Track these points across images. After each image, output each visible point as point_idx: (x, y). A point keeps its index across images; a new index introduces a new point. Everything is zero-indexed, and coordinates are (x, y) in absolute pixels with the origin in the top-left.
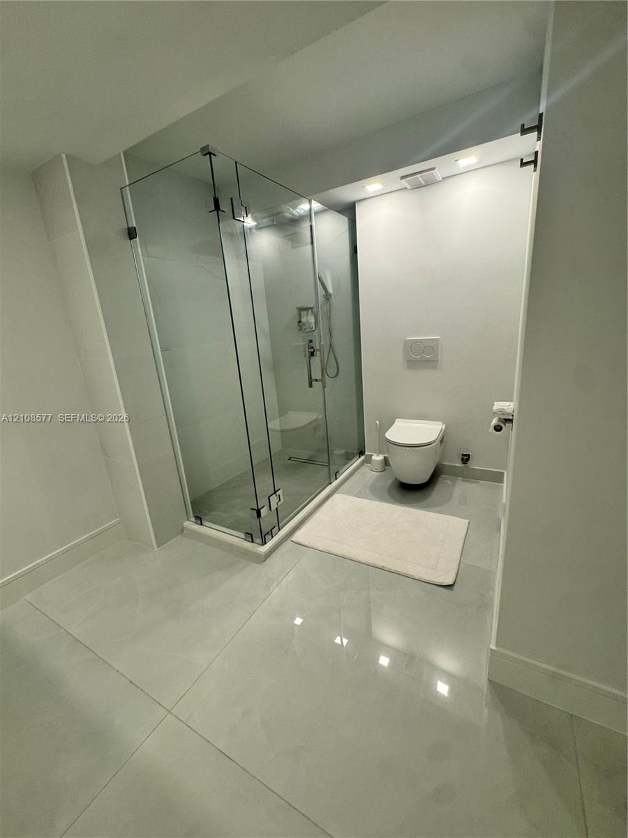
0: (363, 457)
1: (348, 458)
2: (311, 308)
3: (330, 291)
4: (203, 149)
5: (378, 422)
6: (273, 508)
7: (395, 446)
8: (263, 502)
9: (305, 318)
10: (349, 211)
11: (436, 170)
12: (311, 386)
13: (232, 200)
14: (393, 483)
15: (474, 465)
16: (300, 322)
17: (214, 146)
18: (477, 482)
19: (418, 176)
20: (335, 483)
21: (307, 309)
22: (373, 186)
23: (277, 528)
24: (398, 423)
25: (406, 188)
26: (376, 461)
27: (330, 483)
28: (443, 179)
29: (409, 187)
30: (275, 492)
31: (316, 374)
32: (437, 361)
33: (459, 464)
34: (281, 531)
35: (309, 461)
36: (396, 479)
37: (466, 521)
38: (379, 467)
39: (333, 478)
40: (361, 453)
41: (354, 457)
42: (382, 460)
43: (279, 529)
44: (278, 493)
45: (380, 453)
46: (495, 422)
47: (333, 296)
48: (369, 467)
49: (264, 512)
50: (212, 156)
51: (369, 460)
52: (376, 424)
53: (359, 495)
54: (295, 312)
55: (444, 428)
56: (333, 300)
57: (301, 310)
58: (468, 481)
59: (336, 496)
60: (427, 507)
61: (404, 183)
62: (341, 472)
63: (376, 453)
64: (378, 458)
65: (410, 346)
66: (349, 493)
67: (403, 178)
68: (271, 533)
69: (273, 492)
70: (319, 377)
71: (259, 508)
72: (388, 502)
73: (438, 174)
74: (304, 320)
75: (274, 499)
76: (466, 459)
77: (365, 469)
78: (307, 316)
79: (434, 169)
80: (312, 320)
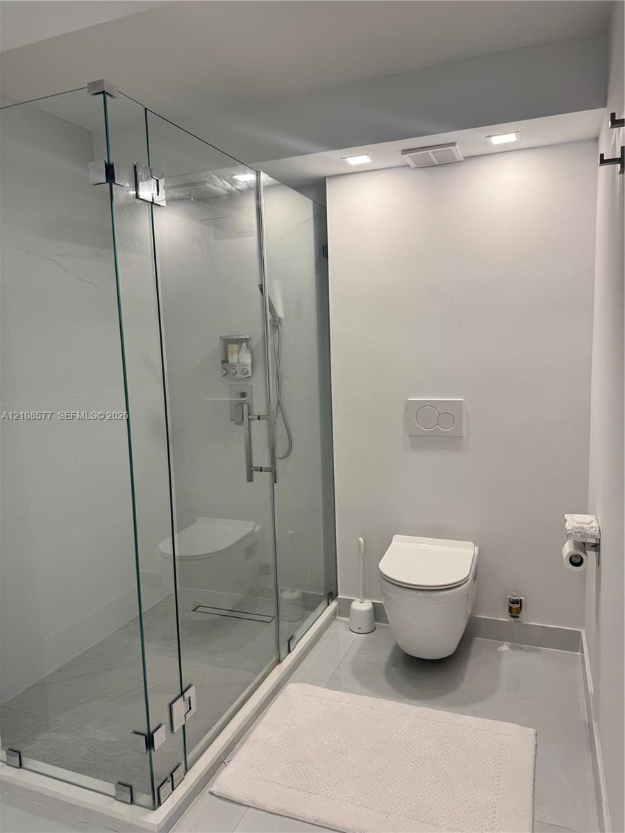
0: (334, 604)
1: (309, 605)
2: (246, 340)
3: (280, 313)
4: (92, 85)
5: (361, 539)
6: (177, 727)
7: (397, 588)
8: (159, 714)
9: (236, 356)
10: (316, 190)
11: (457, 146)
12: (250, 479)
13: (135, 167)
14: (393, 656)
15: (530, 618)
16: (225, 361)
17: (112, 81)
18: (539, 651)
19: (429, 152)
20: (288, 661)
21: (239, 342)
22: (358, 159)
23: (182, 768)
24: (398, 542)
25: (409, 165)
26: (359, 612)
27: (279, 662)
28: (464, 158)
29: (412, 164)
30: (182, 693)
31: (261, 459)
32: (461, 437)
33: (505, 618)
34: (189, 773)
35: (235, 614)
36: (397, 648)
37: (532, 731)
38: (365, 625)
39: (284, 648)
40: (332, 595)
41: (318, 604)
42: (370, 611)
43: (187, 770)
44: (187, 695)
45: (366, 596)
46: (568, 549)
47: (284, 323)
48: (346, 623)
49: (160, 738)
50: (108, 97)
51: (345, 610)
52: (359, 542)
53: (333, 683)
54: (218, 344)
55: (476, 552)
56: (285, 328)
57: (227, 342)
58: (521, 648)
59: (291, 688)
60: (459, 705)
61: (407, 159)
62: (297, 636)
63: (358, 595)
64: (362, 606)
65: (416, 412)
66: (315, 681)
67: (405, 152)
68: (172, 780)
69: (179, 693)
70: (266, 464)
71: (152, 730)
72: (390, 697)
73: (459, 152)
74: (233, 359)
75: (180, 707)
76: (515, 607)
77: (340, 626)
78: (239, 352)
79: (453, 144)
80: (246, 359)
